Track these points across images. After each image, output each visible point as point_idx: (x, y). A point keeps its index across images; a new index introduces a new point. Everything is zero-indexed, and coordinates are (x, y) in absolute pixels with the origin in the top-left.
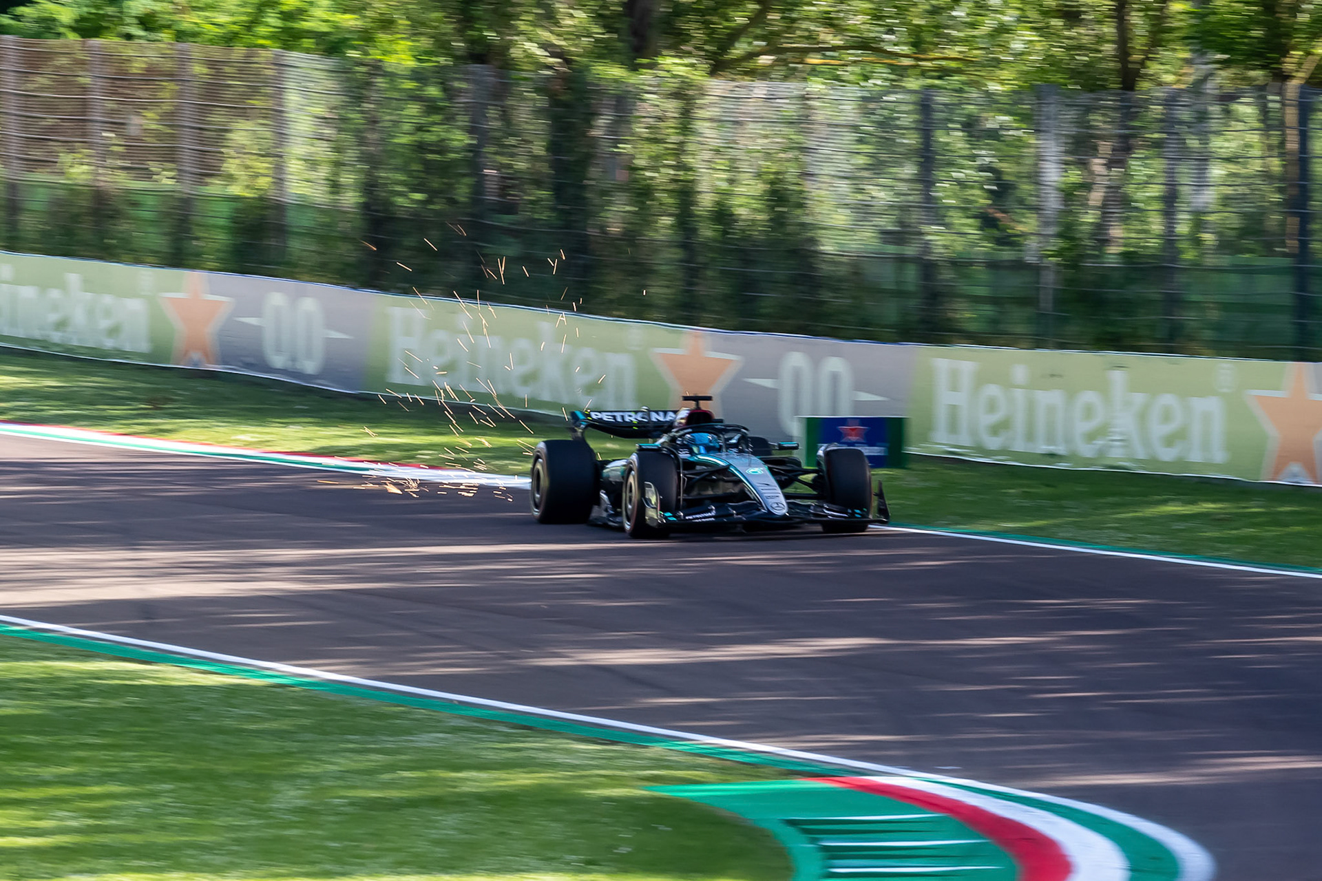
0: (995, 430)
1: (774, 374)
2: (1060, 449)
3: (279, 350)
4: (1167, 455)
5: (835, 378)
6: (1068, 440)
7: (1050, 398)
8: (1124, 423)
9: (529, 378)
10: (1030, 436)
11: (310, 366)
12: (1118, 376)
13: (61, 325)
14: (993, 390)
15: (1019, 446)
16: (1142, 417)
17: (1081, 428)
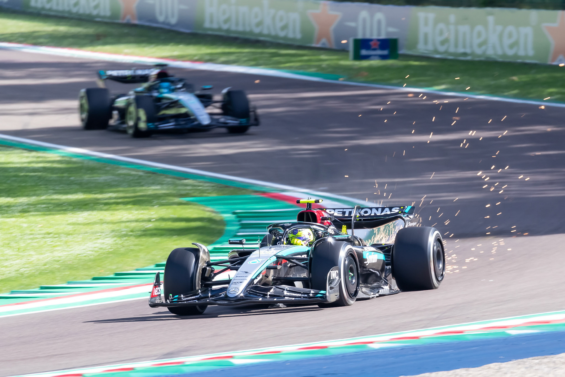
0: (443, 43)
1: (355, 20)
2: (468, 51)
3: (161, 13)
4: (510, 52)
5: (379, 22)
6: (471, 46)
7: (464, 29)
8: (493, 39)
9: (259, 24)
10: (456, 46)
11: (173, 21)
12: (491, 19)
14: (441, 26)
15: (452, 50)
16: (501, 36)
17: (476, 41)
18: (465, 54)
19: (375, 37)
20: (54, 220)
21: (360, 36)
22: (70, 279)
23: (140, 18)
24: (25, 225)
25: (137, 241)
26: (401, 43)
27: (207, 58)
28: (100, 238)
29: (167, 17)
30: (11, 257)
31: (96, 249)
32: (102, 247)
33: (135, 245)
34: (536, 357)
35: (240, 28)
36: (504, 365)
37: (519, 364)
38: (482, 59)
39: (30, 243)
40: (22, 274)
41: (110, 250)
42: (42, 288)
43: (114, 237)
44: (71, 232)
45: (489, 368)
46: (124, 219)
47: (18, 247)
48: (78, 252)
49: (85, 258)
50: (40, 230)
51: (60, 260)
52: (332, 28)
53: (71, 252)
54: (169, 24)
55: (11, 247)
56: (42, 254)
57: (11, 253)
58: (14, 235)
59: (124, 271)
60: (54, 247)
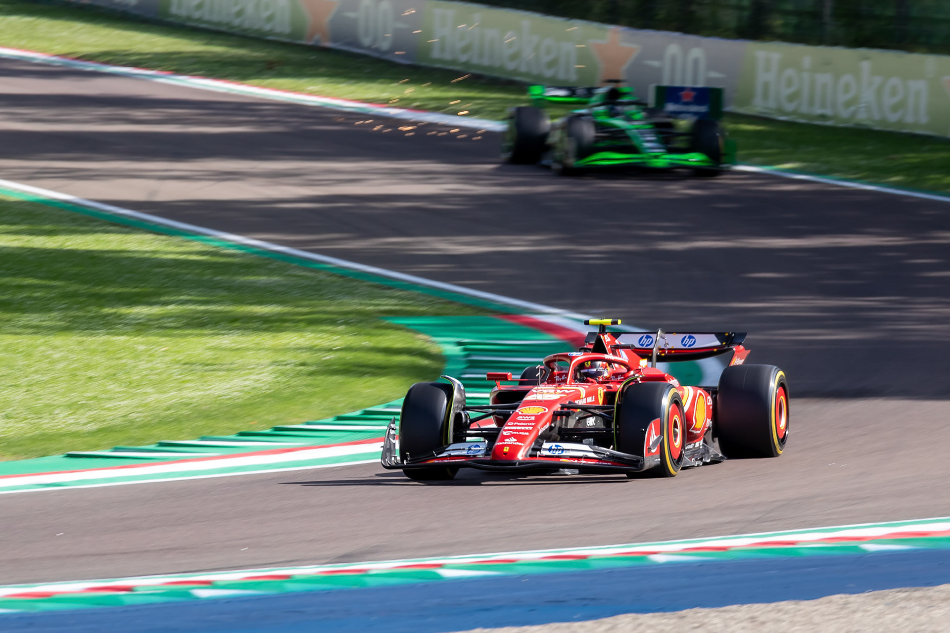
0: (791, 98)
1: (660, 57)
2: (828, 112)
3: (366, 34)
4: (893, 118)
5: (696, 62)
6: (834, 106)
7: (824, 78)
8: (868, 96)
9: (514, 57)
10: (811, 103)
11: (385, 46)
12: (866, 65)
13: (239, 14)
14: (789, 72)
15: (804, 109)
16: (879, 91)
17: (842, 98)
18: (823, 117)
19: (688, 84)
20: (186, 342)
21: (666, 83)
22: (205, 433)
23: (335, 39)
24: (142, 348)
25: (309, 380)
26: (727, 95)
27: (433, 104)
28: (253, 373)
29: (375, 40)
30: (117, 395)
31: (246, 389)
32: (256, 385)
33: (307, 386)
34: (904, 589)
35: (486, 62)
36: (853, 598)
37: (876, 599)
38: (850, 125)
39: (146, 375)
40: (132, 422)
41: (268, 392)
42: (162, 445)
43: (274, 373)
44: (209, 362)
45: (830, 602)
46: (292, 345)
47: (128, 380)
48: (220, 393)
49: (228, 402)
50: (162, 356)
51: (191, 404)
52: (625, 67)
53: (208, 392)
54: (377, 50)
55: (117, 380)
56: (164, 392)
57: (118, 390)
58: (124, 361)
59: (287, 424)
60: (184, 382)
